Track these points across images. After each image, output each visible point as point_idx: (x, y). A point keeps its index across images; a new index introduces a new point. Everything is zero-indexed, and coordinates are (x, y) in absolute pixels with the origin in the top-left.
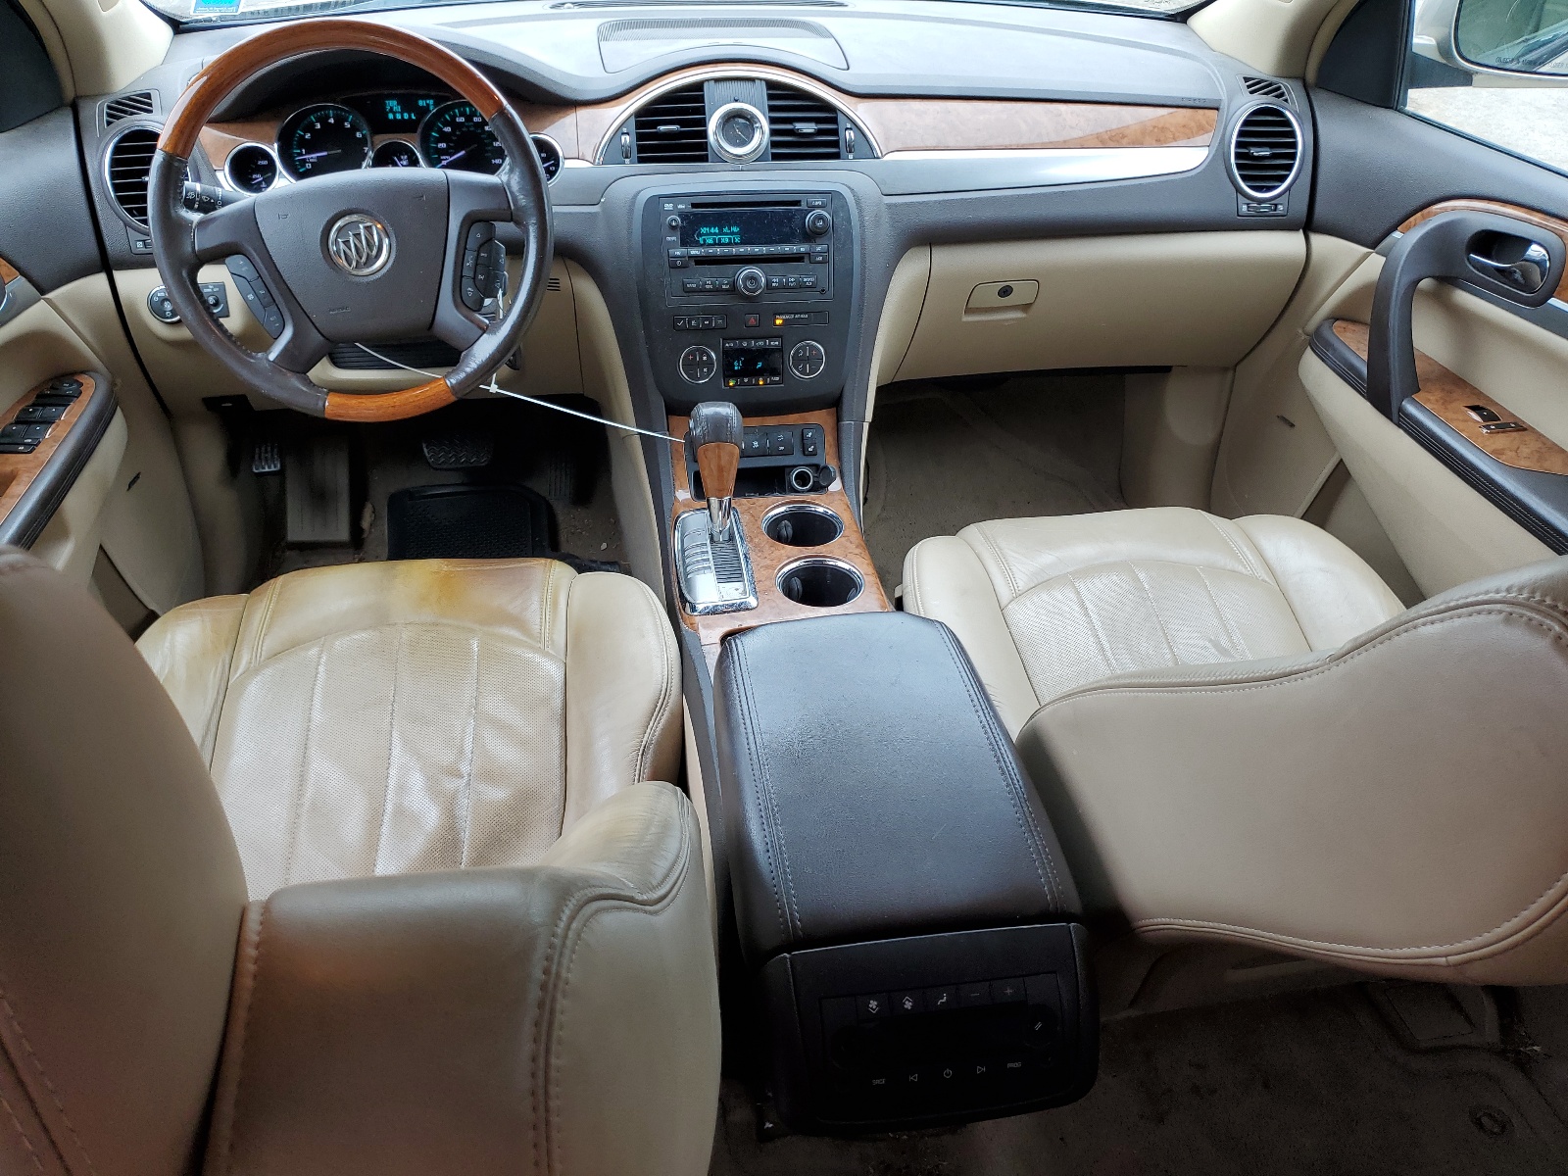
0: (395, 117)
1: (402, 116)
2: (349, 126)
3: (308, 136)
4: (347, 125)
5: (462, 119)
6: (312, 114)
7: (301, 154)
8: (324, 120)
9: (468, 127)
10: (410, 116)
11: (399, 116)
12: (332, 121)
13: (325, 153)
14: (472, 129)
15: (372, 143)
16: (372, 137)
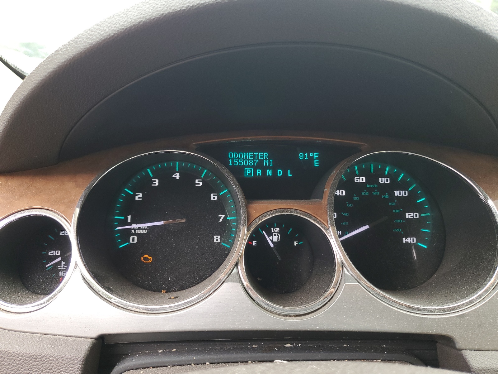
0: (264, 172)
1: (274, 173)
2: (201, 184)
3: (139, 197)
4: (199, 183)
5: (362, 180)
6: (150, 166)
7: (125, 223)
8: (165, 176)
9: (371, 190)
10: (285, 173)
11: (269, 173)
12: (177, 176)
13: (162, 223)
14: (376, 193)
15: (248, 216)
16: (247, 206)
